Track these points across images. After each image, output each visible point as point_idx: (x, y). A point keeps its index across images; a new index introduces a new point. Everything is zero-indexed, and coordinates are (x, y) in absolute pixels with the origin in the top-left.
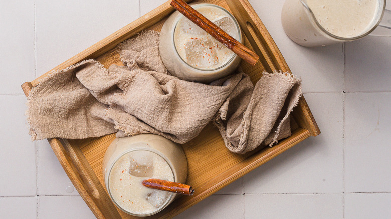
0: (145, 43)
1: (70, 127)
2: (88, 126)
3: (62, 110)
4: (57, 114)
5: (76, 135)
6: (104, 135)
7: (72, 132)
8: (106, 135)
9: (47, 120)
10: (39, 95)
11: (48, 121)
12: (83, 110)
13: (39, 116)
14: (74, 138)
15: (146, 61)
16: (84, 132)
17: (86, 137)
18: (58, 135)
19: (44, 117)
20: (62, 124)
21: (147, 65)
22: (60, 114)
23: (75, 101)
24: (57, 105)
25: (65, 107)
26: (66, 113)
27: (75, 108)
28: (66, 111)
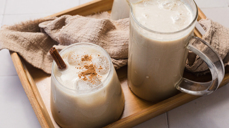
1: (28, 55)
2: (43, 63)
3: (25, 40)
5: (32, 62)
7: (29, 58)
12: (41, 51)
13: (6, 38)
16: (39, 64)
17: (39, 67)
19: (10, 40)
22: (23, 43)
23: (36, 37)
24: (21, 35)
25: (28, 38)
26: (28, 44)
27: (35, 43)
28: (28, 42)
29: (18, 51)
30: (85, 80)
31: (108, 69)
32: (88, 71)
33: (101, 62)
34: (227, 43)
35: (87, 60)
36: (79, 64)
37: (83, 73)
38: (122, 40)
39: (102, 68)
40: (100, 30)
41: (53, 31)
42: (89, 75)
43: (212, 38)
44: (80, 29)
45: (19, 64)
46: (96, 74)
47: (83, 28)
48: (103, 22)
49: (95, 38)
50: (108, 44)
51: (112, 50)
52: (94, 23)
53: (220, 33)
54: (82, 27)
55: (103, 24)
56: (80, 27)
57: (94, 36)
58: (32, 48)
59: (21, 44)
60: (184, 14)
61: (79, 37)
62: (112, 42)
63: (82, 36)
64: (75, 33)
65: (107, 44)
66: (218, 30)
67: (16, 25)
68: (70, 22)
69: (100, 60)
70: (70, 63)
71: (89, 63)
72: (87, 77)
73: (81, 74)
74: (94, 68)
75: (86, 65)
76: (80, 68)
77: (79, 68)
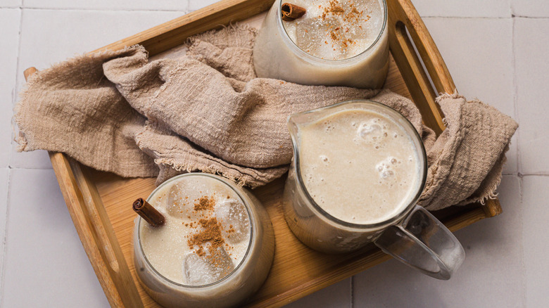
0: (232, 41)
1: (85, 146)
2: (114, 155)
3: (77, 112)
4: (68, 118)
5: (92, 160)
6: (135, 176)
7: (87, 153)
8: (138, 177)
9: (51, 123)
10: (44, 86)
11: (51, 125)
12: (109, 126)
13: (37, 114)
14: (88, 162)
15: (228, 62)
16: (106, 161)
17: (107, 168)
18: (64, 148)
19: (45, 117)
20: (74, 137)
21: (228, 71)
22: (73, 119)
23: (99, 101)
24: (69, 102)
25: (82, 108)
26: (83, 121)
27: (98, 115)
28: (83, 117)
29: (65, 149)
30: (201, 256)
31: (246, 232)
32: (206, 233)
33: (232, 216)
34: (485, 161)
35: (205, 209)
36: (189, 217)
37: (196, 237)
38: (276, 138)
39: (233, 231)
40: (233, 119)
41: (134, 93)
42: (209, 244)
43: (454, 159)
44: (191, 103)
45: (69, 184)
46: (223, 241)
47: (196, 101)
48: (239, 102)
49: (221, 134)
50: (247, 142)
51: (256, 154)
52: (221, 99)
53: (475, 136)
54: (196, 99)
55: (240, 105)
56: (191, 98)
57: (220, 130)
58: (90, 125)
59: (69, 121)
60: (400, 163)
61: (189, 125)
62: (256, 138)
63: (194, 123)
64: (180, 112)
65: (245, 142)
66: (472, 129)
67: (54, 69)
68: (170, 80)
69: (230, 210)
70: (172, 213)
71: (208, 215)
72: (206, 247)
73: (193, 239)
74: (217, 227)
75: (203, 218)
76: (191, 226)
77: (189, 226)
